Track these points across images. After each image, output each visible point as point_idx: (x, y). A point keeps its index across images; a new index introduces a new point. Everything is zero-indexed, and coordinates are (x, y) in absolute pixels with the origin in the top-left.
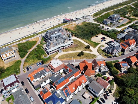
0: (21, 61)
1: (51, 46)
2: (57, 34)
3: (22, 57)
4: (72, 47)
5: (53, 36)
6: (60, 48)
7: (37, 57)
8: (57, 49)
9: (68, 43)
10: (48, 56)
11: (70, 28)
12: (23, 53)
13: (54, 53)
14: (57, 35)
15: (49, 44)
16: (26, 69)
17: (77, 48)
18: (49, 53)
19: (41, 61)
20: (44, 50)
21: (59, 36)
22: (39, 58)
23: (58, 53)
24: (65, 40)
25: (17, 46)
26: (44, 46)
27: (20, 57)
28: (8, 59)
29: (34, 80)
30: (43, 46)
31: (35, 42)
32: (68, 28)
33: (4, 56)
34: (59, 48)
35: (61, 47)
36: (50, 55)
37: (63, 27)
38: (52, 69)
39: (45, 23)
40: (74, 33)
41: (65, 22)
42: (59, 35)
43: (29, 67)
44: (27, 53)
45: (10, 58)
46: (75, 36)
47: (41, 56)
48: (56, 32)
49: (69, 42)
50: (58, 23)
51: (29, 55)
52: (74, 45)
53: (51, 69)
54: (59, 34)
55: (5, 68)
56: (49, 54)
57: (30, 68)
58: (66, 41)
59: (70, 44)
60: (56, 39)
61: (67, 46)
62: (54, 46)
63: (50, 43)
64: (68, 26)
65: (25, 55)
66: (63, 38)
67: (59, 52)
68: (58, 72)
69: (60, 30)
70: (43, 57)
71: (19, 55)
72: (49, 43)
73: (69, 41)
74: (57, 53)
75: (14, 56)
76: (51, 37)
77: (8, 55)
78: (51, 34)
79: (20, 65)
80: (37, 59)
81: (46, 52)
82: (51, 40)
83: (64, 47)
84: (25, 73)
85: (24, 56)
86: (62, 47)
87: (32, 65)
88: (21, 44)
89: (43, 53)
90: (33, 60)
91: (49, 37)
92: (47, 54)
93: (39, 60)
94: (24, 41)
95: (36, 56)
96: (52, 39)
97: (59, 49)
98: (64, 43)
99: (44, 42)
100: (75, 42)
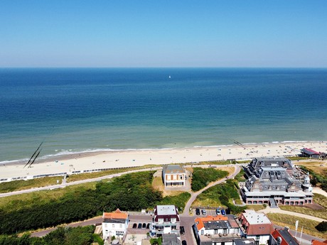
0: (190, 195)
1: (256, 186)
2: (275, 167)
3: (194, 188)
4: (306, 207)
5: (264, 169)
6: (276, 198)
7: (220, 198)
8: (267, 197)
9: (296, 193)
10: (244, 204)
11: (312, 168)
12: (199, 182)
13: (258, 204)
14: (273, 169)
15: (252, 182)
16: (194, 210)
17: (320, 213)
18: (248, 199)
19: (225, 207)
20: (238, 192)
21: (278, 173)
22: (223, 200)
23: (268, 207)
24: (290, 184)
25: (192, 170)
26: (241, 185)
27: (192, 188)
28: (171, 184)
29: (203, 229)
30: (239, 185)
31: (226, 174)
32: (308, 167)
33: (169, 177)
34: (272, 197)
35: (278, 196)
36: (247, 204)
37: (293, 163)
38: (244, 226)
39: (256, 149)
40: (320, 180)
41: (305, 154)
42: (279, 171)
43: (200, 210)
44: (206, 186)
45: (175, 184)
46: (322, 187)
47: (230, 200)
48: (273, 165)
49: (301, 193)
50: (287, 154)
51: (207, 190)
52: (314, 206)
53: (241, 225)
54: (281, 169)
55: (164, 196)
56: (245, 202)
57: (202, 211)
58: (293, 188)
59: (301, 198)
60: (270, 179)
61: (295, 200)
62: (262, 190)
63: (253, 179)
64: (308, 163)
65: (201, 188)
66: (286, 180)
67: (270, 205)
68: (255, 238)
69: (284, 163)
70: (232, 202)
71: (191, 184)
73: (301, 191)
74: (265, 206)
75: (183, 183)
76: (260, 170)
77: (175, 177)
78: (263, 165)
79: (186, 201)
80: (219, 202)
81: (241, 197)
82: (258, 176)
83: (286, 200)
84: (191, 216)
85: (198, 190)
86: (281, 199)
87: (208, 208)
88: (200, 168)
89: (235, 196)
90: (211, 200)
91: (255, 171)
92: (241, 199)
93: (223, 203)
94: (206, 166)
95: (220, 195)
96: (261, 174)
97: (272, 199)
98: (287, 191)
99: (243, 178)
100: (319, 199)
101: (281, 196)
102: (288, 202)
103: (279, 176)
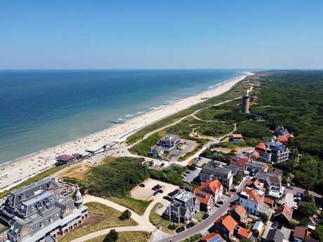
1: (24, 233)
2: (40, 196)
4: (85, 224)
5: (28, 203)
6: (52, 234)
8: (42, 238)
9: (72, 215)
11: (75, 176)
14: (39, 199)
15: (16, 231)
17: (100, 224)
21: (45, 201)
24: (63, 208)
32: (71, 175)
34: (48, 234)
35: (54, 230)
37: (57, 177)
39: (4, 173)
40: (86, 186)
41: (61, 162)
42: (46, 199)
46: (90, 193)
48: (36, 193)
49: (77, 212)
50: (43, 167)
52: (91, 218)
54: (47, 194)
58: (67, 211)
59: (78, 217)
60: (39, 212)
61: (72, 224)
62: (32, 234)
63: (20, 227)
64: (69, 171)
66: (57, 204)
69: (48, 185)
72: (15, 228)
73: (75, 210)
76: (23, 207)
78: (24, 198)
82: (22, 217)
83: (64, 229)
86: (58, 230)
91: (16, 210)
96: (24, 212)
97: (48, 237)
98: (62, 218)
99: (1, 227)
100: (92, 208)
101: (57, 228)
102: (67, 230)
103: (48, 204)
